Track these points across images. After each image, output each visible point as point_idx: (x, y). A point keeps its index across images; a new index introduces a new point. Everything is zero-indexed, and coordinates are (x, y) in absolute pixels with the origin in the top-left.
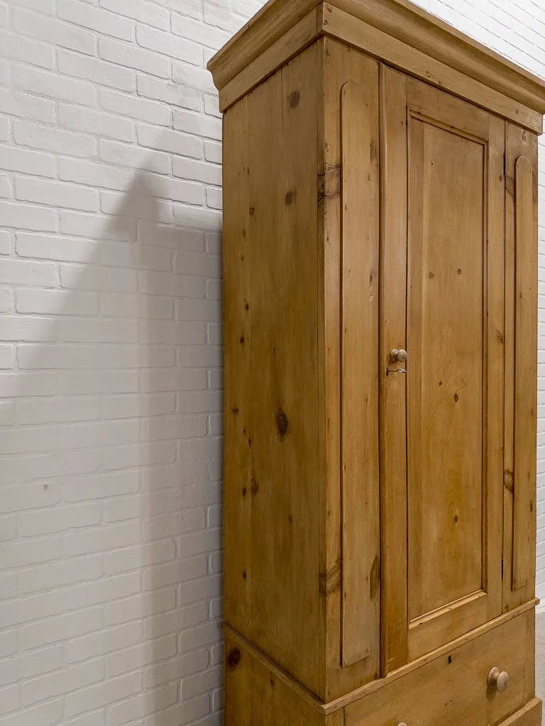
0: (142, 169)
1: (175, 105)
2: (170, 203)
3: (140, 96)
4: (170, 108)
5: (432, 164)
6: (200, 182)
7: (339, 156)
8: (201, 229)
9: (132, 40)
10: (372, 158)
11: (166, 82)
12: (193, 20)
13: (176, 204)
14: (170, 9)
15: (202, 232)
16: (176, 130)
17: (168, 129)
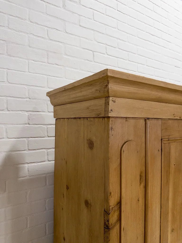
0: (9, 151)
1: (30, 111)
2: (26, 165)
3: (9, 111)
4: (27, 114)
5: (175, 164)
6: (44, 149)
7: (119, 196)
8: (44, 174)
9: (5, 81)
10: (140, 183)
11: (25, 100)
12: (42, 63)
13: (30, 165)
14: (28, 59)
15: (45, 175)
16: (31, 124)
17: (26, 125)
